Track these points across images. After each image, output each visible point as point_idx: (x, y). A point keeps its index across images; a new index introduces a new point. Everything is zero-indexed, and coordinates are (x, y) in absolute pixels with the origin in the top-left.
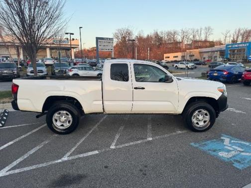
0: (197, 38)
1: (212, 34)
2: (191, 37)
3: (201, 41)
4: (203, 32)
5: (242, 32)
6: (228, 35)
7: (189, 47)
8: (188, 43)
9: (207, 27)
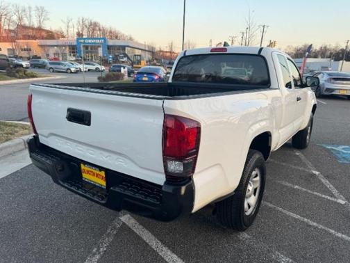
0: (26, 22)
1: (48, 19)
2: (15, 18)
3: (33, 29)
4: (33, 13)
5: (87, 23)
6: (70, 24)
7: (13, 34)
8: (11, 28)
9: (39, 6)
